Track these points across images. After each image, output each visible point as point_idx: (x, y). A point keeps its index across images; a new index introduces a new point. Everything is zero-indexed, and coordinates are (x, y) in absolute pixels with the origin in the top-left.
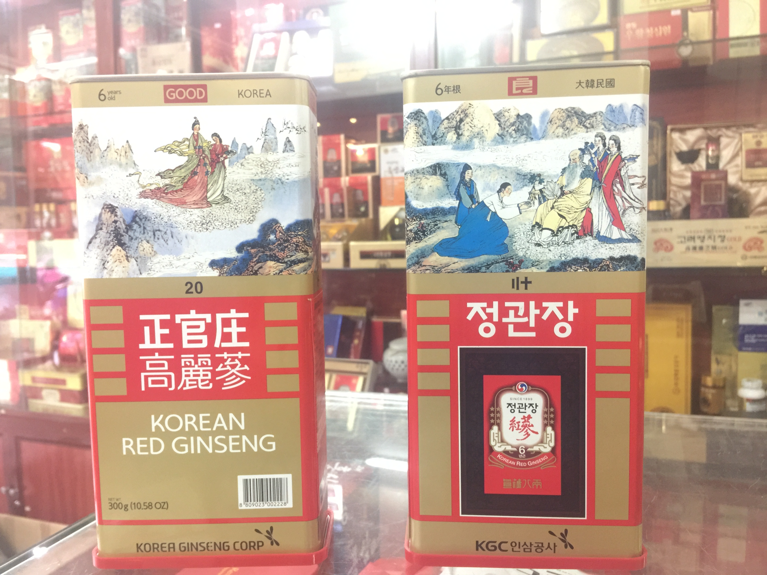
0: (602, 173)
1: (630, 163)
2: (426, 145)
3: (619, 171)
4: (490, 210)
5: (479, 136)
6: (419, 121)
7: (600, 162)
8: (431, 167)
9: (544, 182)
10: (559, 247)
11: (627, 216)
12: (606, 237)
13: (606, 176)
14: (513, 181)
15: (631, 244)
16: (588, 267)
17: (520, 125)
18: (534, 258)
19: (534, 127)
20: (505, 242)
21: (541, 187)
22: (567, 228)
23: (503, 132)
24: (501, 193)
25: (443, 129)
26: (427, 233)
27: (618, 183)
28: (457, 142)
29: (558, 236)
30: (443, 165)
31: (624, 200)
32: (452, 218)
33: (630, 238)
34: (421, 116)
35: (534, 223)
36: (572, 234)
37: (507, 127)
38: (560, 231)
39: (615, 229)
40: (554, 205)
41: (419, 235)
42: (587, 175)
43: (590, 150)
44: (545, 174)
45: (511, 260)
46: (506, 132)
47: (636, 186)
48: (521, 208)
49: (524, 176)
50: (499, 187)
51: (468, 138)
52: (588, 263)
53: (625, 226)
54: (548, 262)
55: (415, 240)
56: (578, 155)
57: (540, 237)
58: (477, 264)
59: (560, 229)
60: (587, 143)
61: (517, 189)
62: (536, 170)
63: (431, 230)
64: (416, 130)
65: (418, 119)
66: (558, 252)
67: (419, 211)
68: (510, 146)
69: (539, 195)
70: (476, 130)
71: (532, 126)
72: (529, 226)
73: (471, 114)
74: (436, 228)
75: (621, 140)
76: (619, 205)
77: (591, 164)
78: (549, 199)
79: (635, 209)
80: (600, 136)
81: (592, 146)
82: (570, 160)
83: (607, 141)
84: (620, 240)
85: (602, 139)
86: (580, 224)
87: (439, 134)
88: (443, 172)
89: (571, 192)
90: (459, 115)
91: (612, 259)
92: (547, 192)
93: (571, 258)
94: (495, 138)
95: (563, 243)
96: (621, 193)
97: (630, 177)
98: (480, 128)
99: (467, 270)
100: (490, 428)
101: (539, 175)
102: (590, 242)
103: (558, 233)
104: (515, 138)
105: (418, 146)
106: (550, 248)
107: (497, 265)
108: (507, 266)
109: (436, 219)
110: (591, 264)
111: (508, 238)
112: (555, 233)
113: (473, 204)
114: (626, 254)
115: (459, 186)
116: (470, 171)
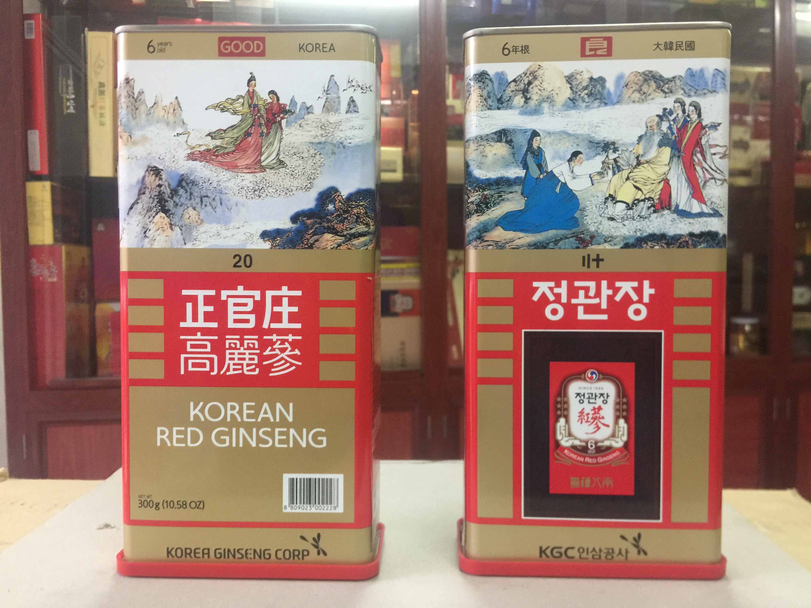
0: (681, 141)
1: (711, 131)
2: (491, 110)
3: (699, 140)
4: (560, 181)
5: (549, 100)
6: (484, 83)
7: (679, 130)
8: (495, 133)
9: (618, 151)
10: (634, 222)
11: (707, 188)
12: (685, 211)
13: (685, 145)
14: (586, 149)
15: (713, 219)
16: (665, 244)
17: (593, 89)
18: (606, 233)
19: (609, 92)
20: (576, 215)
21: (615, 156)
22: (643, 200)
23: (575, 97)
24: (572, 162)
25: (510, 92)
26: (490, 205)
27: (698, 153)
28: (525, 107)
29: (632, 209)
30: (509, 131)
31: (705, 171)
32: (518, 188)
33: (711, 212)
34: (486, 78)
35: (607, 195)
36: (649, 208)
37: (579, 91)
38: (635, 204)
39: (695, 202)
40: (630, 175)
41: (482, 208)
42: (665, 144)
43: (669, 116)
44: (620, 142)
45: (582, 236)
46: (577, 97)
47: (718, 156)
48: (593, 179)
49: (597, 143)
50: (569, 156)
51: (537, 102)
52: (666, 239)
53: (706, 199)
54: (622, 238)
55: (477, 213)
56: (655, 122)
57: (613, 210)
58: (545, 239)
59: (636, 202)
60: (665, 109)
61: (589, 158)
62: (611, 138)
63: (495, 202)
64: (480, 93)
65: (483, 81)
66: (633, 226)
67: (482, 181)
68: (582, 112)
69: (613, 165)
70: (545, 94)
71: (606, 91)
72: (602, 198)
73: (541, 76)
74: (501, 199)
75: (702, 106)
76: (699, 176)
77: (669, 132)
78: (623, 170)
79: (717, 181)
80: (679, 102)
81: (671, 113)
82: (647, 127)
83: (687, 107)
84: (701, 215)
85: (681, 105)
86: (657, 197)
87: (505, 98)
88: (509, 138)
89: (647, 162)
90: (528, 77)
91: (691, 235)
92: (621, 162)
93: (647, 234)
94: (566, 102)
95: (639, 217)
96: (701, 163)
97: (711, 146)
98: (550, 92)
99: (533, 246)
100: (557, 420)
101: (613, 143)
102: (667, 216)
103: (633, 206)
104: (587, 103)
105: (482, 111)
106: (624, 223)
107: (567, 240)
108: (578, 242)
109: (500, 190)
110: (669, 240)
111: (578, 212)
112: (630, 206)
113: (541, 174)
114: (707, 229)
115: (526, 154)
116: (538, 138)
